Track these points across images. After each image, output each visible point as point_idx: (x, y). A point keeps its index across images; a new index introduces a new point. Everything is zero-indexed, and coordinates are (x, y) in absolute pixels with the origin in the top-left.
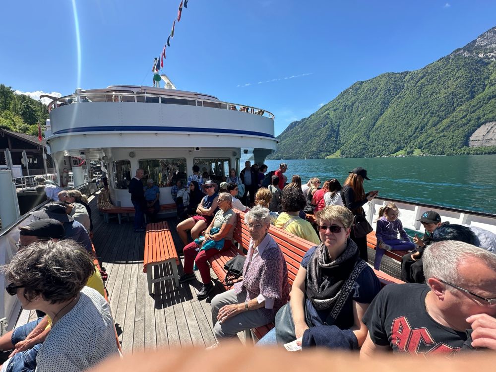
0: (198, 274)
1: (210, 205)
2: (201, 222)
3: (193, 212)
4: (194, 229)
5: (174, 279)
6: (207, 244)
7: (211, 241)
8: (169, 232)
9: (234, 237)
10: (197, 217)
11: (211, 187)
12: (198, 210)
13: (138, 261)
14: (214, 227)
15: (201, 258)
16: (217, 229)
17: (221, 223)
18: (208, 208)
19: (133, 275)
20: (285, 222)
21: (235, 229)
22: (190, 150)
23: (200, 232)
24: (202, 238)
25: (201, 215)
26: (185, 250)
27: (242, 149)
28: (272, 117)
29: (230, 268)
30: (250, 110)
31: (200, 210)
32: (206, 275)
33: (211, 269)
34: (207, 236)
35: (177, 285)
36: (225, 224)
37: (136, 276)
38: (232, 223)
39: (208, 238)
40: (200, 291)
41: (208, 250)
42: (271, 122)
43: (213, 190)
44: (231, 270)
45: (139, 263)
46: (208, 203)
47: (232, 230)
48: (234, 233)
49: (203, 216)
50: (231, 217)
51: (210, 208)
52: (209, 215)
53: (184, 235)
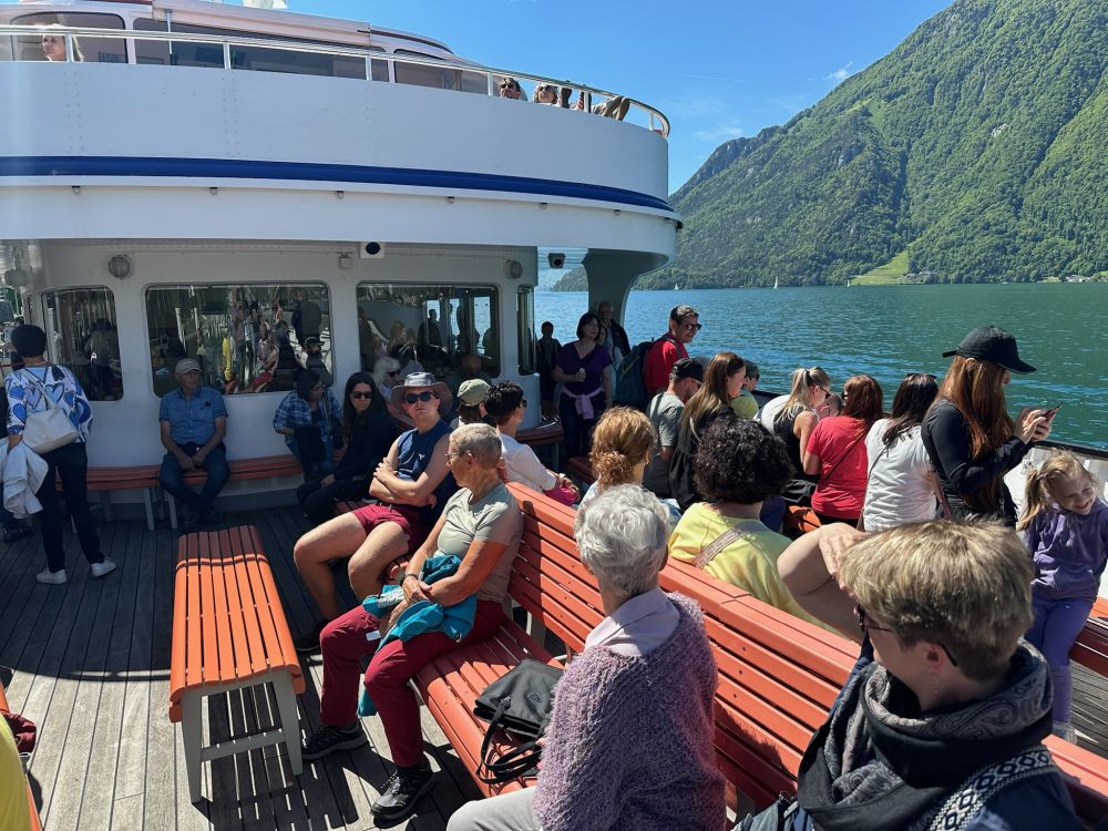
0: (374, 729)
1: (423, 467)
2: (387, 530)
3: (356, 492)
4: (361, 556)
5: (283, 746)
6: (413, 619)
7: (425, 605)
8: (265, 567)
9: (510, 588)
10: (372, 510)
11: (425, 396)
12: (375, 486)
13: (147, 673)
14: (438, 554)
15: (387, 671)
16: (449, 561)
17: (465, 538)
18: (415, 477)
19: (131, 727)
20: (708, 541)
21: (517, 562)
22: (343, 252)
23: (385, 571)
24: (392, 594)
25: (386, 504)
26: (325, 639)
27: (544, 251)
28: (659, 124)
29: (497, 715)
30: (574, 98)
31: (384, 484)
32: (405, 731)
33: (424, 710)
34: (414, 585)
35: (297, 768)
36: (479, 539)
37: (140, 732)
38: (504, 538)
39: (415, 596)
40: (382, 793)
41: (412, 641)
42: (658, 145)
43: (431, 412)
44: (503, 719)
45: (151, 679)
46: (416, 457)
47: (505, 566)
48: (512, 575)
49: (397, 507)
50: (503, 514)
51: (424, 476)
52: (416, 503)
53: (323, 582)
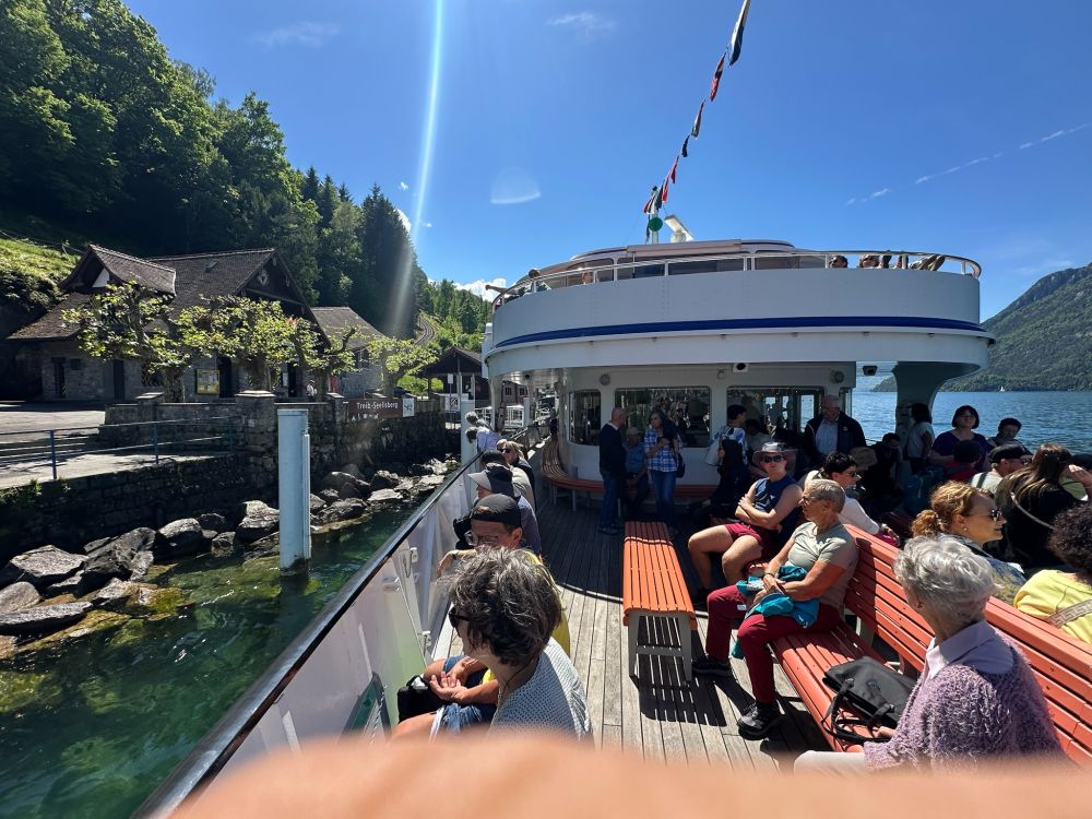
0: (740, 670)
1: (773, 504)
2: (746, 541)
4: (731, 553)
5: (680, 659)
6: (772, 603)
7: (780, 596)
8: (671, 548)
10: (737, 527)
11: (777, 458)
12: (739, 511)
14: (788, 564)
15: (753, 632)
16: (797, 570)
17: (810, 557)
18: (768, 511)
19: (599, 621)
22: (721, 369)
24: (755, 584)
25: (746, 524)
29: (844, 688)
31: (746, 511)
32: (762, 677)
34: (773, 581)
35: (689, 676)
36: (822, 560)
37: (603, 625)
38: (844, 563)
39: (773, 587)
40: (744, 714)
41: (771, 618)
43: (781, 469)
44: (848, 693)
45: (608, 600)
46: (768, 497)
47: (843, 583)
48: (847, 590)
49: (753, 527)
50: (842, 545)
51: (773, 512)
52: (768, 527)
53: (704, 564)
